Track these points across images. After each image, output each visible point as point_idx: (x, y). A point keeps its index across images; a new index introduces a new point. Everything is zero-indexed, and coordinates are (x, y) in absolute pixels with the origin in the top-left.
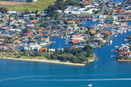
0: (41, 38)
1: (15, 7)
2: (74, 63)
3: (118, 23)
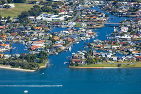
2: (24, 68)
3: (84, 30)
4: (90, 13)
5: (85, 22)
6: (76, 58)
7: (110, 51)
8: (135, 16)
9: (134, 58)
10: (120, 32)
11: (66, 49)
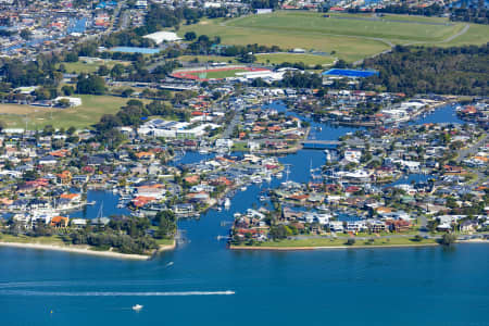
0: (62, 193)
1: (25, 119)
2: (122, 252)
3: (255, 159)
4: (265, 117)
5: (255, 138)
6: (244, 225)
7: (324, 207)
8: (371, 123)
9: (383, 223)
10: (342, 163)
11: (217, 205)
